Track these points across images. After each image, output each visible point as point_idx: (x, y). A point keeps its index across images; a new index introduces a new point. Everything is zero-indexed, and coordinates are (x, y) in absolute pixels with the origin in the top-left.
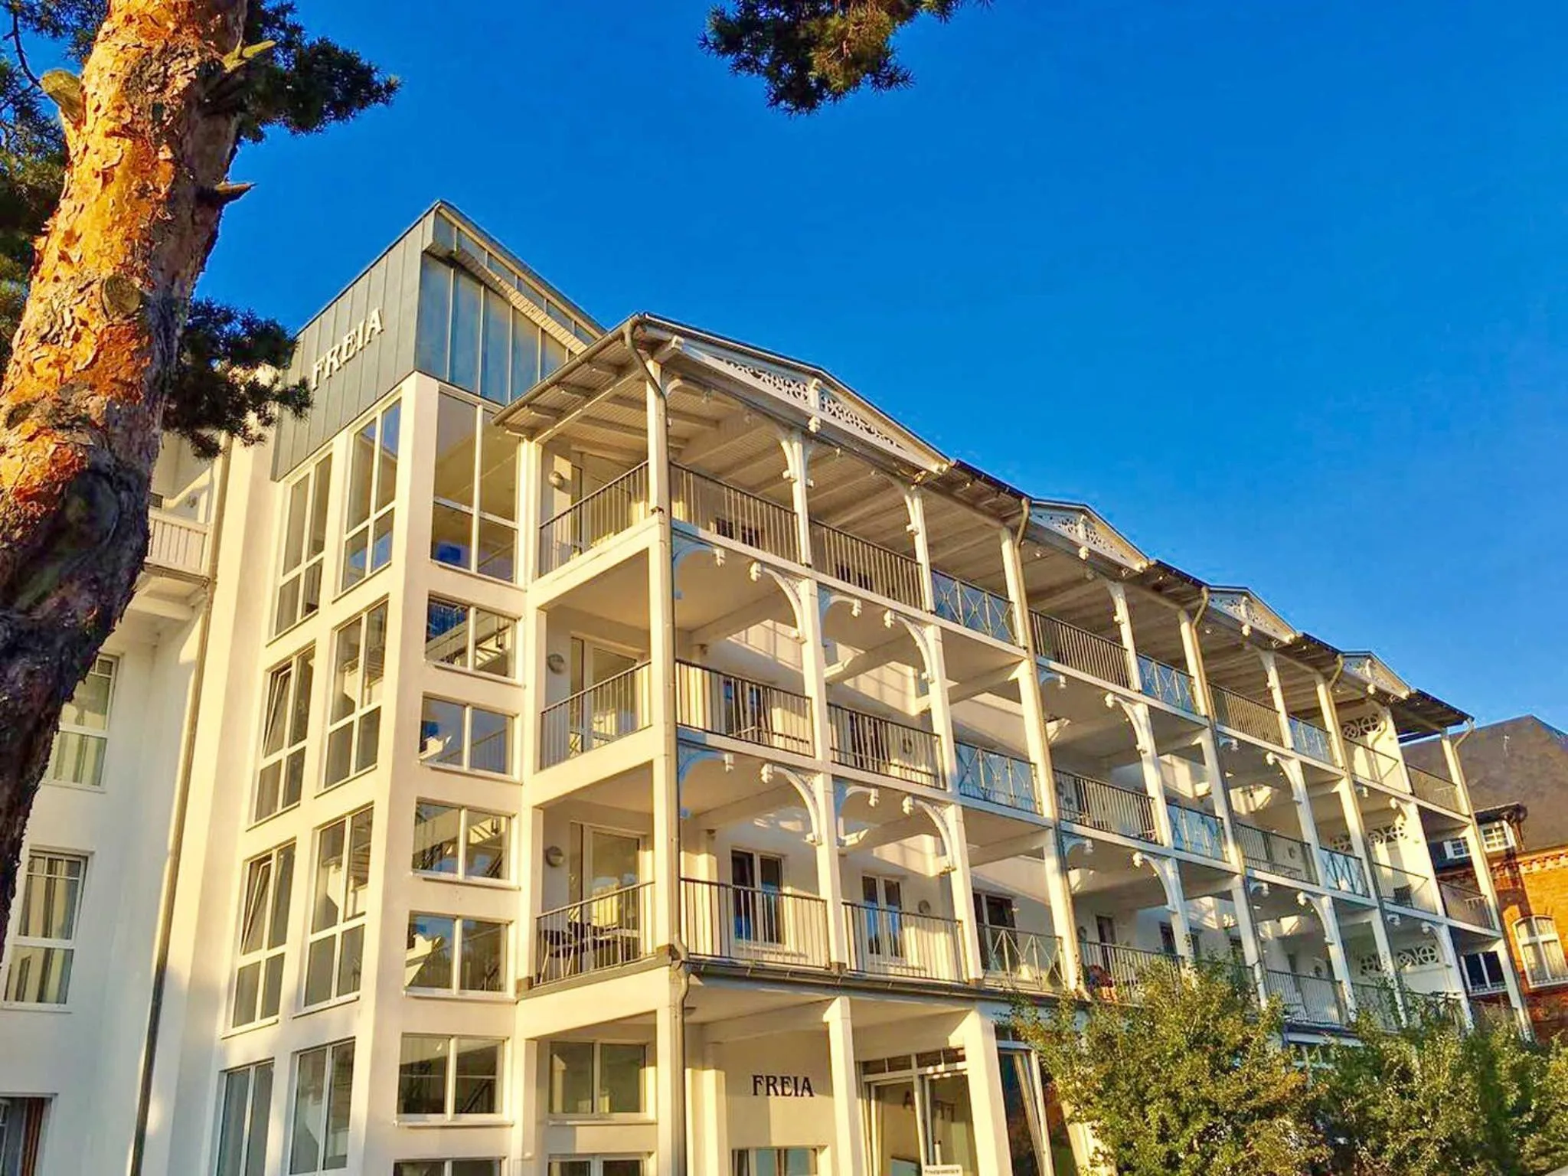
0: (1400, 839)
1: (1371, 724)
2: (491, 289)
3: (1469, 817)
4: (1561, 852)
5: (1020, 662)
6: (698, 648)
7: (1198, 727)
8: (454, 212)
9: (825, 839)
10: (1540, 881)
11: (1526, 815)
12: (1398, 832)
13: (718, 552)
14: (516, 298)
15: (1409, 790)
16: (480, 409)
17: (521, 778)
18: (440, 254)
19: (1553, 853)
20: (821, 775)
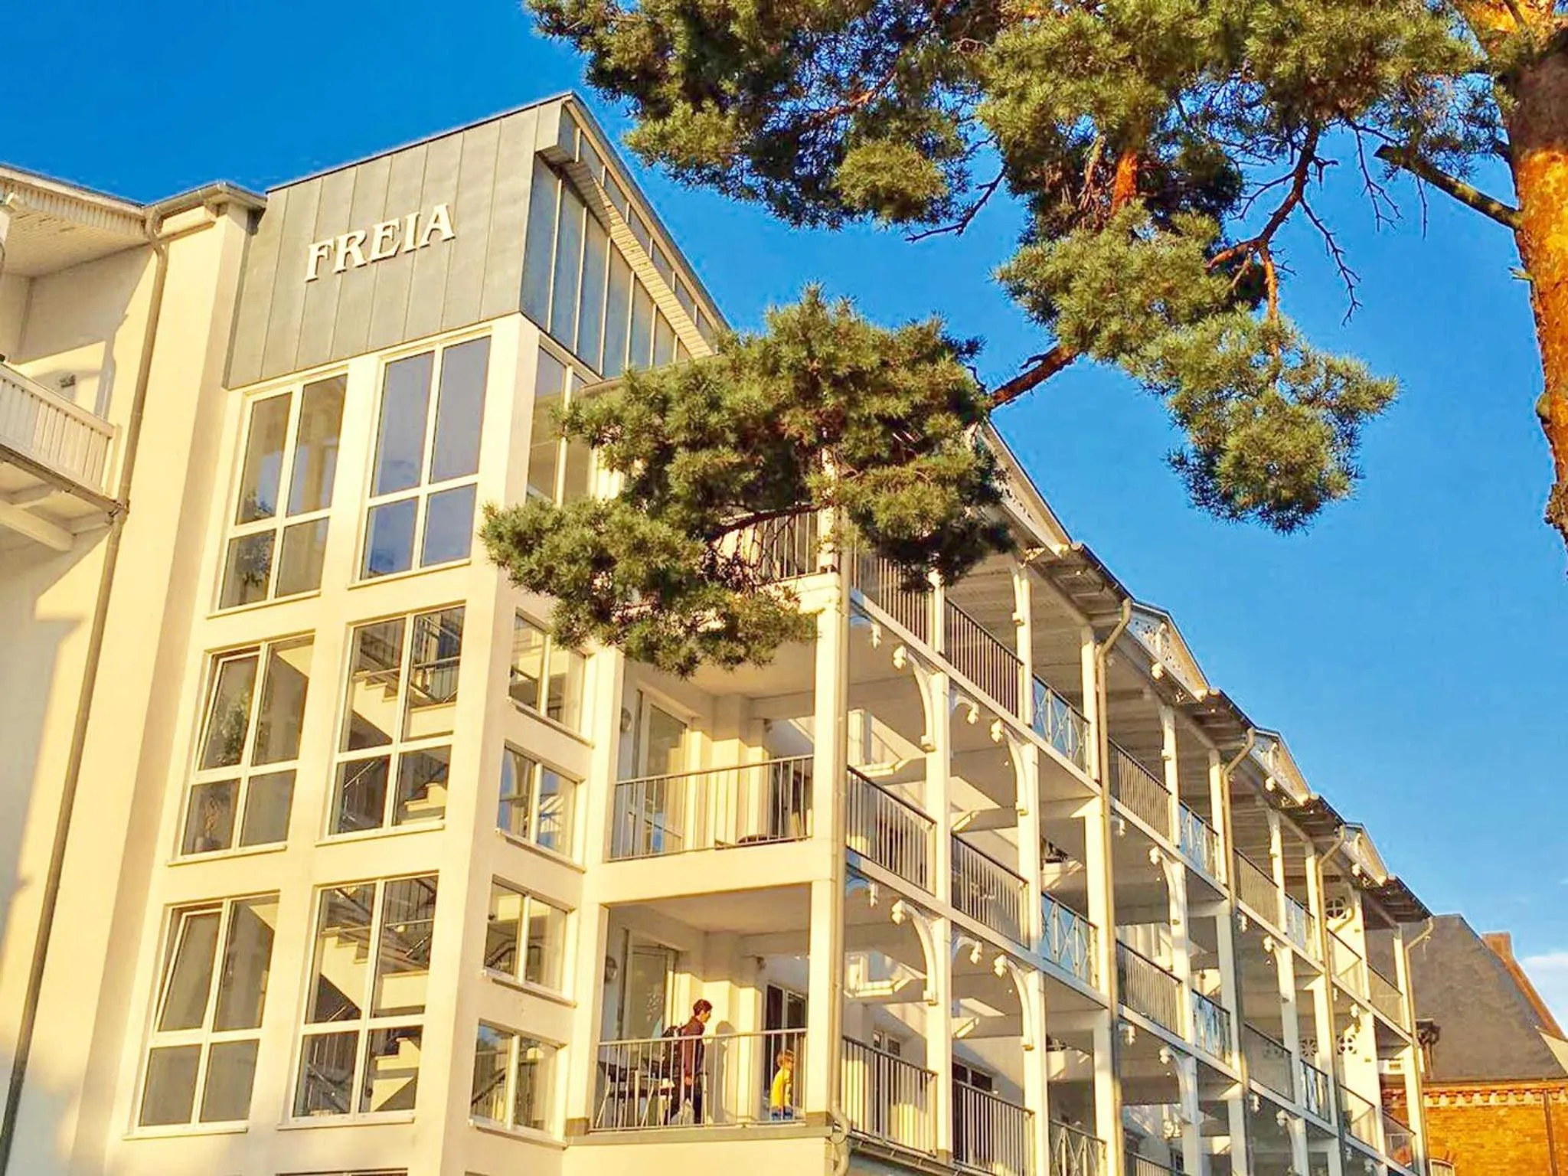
0: (1347, 1052)
1: (1335, 909)
2: (595, 216)
3: (1411, 1035)
4: (1477, 1088)
5: (1093, 797)
6: (762, 722)
7: (1220, 897)
8: (584, 111)
9: (941, 1000)
10: (1446, 1119)
11: (1437, 1039)
12: (1346, 1045)
13: (876, 629)
14: (620, 231)
15: (1368, 997)
16: (570, 370)
17: (583, 863)
18: (551, 159)
19: (1466, 1088)
20: (943, 919)
